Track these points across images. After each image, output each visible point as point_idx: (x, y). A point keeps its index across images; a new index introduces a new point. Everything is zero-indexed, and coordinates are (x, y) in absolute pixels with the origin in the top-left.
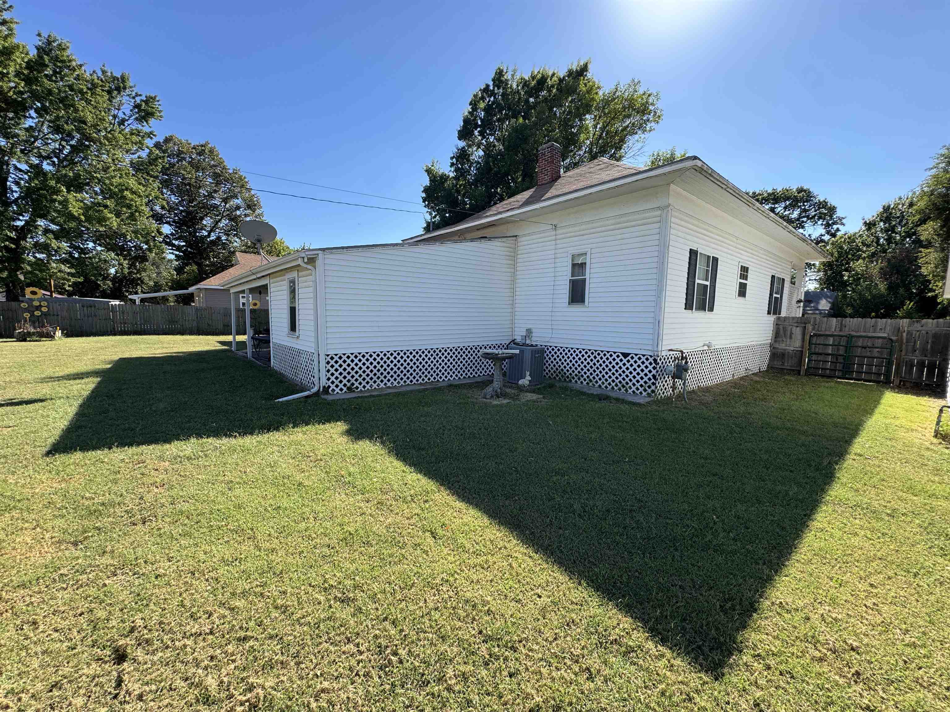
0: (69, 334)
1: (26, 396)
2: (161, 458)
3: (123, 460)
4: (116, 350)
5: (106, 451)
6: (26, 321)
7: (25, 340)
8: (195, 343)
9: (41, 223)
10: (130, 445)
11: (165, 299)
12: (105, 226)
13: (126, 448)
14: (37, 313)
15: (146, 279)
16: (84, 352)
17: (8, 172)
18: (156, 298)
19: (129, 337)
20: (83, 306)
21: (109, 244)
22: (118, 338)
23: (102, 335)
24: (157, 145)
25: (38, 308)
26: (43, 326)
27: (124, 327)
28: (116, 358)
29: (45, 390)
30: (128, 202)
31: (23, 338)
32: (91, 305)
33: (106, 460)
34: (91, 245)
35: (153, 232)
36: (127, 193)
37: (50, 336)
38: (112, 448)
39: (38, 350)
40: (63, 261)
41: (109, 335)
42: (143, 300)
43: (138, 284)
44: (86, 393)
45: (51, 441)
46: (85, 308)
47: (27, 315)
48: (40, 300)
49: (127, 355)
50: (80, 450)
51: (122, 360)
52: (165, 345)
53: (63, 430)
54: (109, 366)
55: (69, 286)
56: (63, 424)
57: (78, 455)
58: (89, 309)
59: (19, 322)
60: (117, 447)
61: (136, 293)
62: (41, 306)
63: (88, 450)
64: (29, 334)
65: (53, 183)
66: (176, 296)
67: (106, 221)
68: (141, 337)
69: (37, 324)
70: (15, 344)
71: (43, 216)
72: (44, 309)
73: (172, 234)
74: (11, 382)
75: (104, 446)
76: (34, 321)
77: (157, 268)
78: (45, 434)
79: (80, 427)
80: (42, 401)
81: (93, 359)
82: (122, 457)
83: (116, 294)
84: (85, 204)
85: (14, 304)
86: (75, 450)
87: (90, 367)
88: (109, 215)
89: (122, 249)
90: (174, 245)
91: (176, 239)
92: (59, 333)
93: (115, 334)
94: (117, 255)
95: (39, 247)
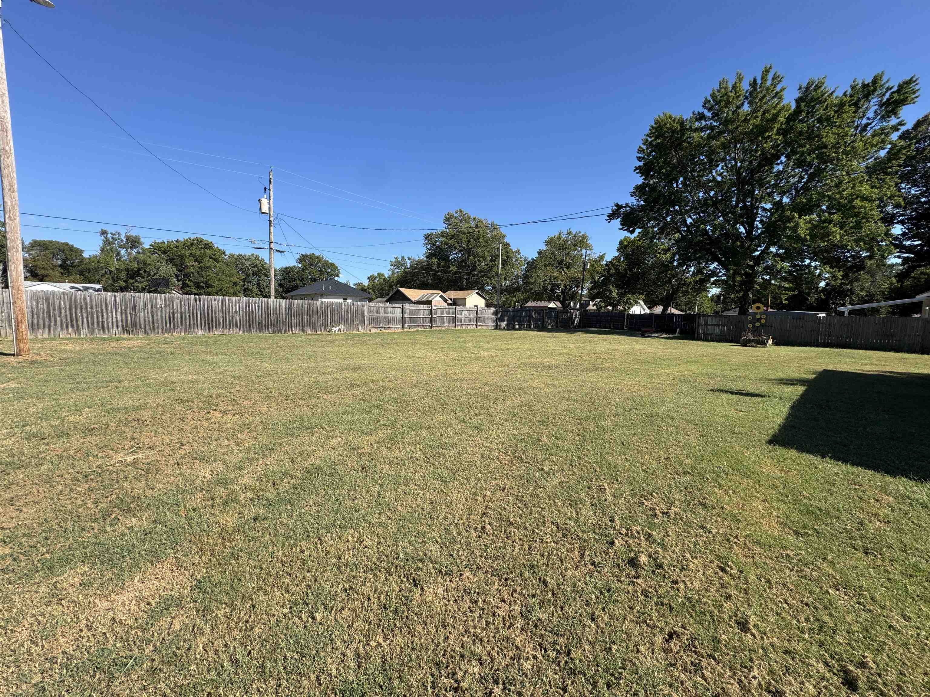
0: (778, 343)
1: (751, 389)
2: (883, 490)
3: (837, 474)
4: (820, 361)
5: (819, 458)
6: (749, 330)
7: (745, 346)
8: (917, 363)
9: (773, 249)
10: (845, 461)
11: (876, 311)
12: (827, 241)
13: (840, 463)
14: (758, 324)
15: (858, 289)
16: (792, 361)
17: (757, 213)
18: (863, 309)
19: (832, 349)
20: (793, 319)
21: (825, 258)
22: (821, 349)
23: (805, 346)
24: (904, 136)
25: (759, 320)
26: (760, 335)
27: (828, 339)
28: (820, 369)
29: (763, 388)
30: (856, 210)
31: (745, 344)
32: (801, 317)
33: (820, 467)
34: (807, 261)
35: (880, 235)
36: (858, 202)
37: (763, 344)
38: (825, 457)
39: (756, 354)
40: (784, 279)
41: (811, 346)
42: (851, 312)
43: (848, 296)
44: (795, 398)
45: (771, 432)
46: (795, 321)
47: (750, 326)
48: (761, 314)
49: (831, 368)
50: (796, 449)
51: (825, 371)
52: (875, 362)
53: (780, 425)
54: (814, 376)
55: (786, 300)
56: (779, 420)
57: (793, 453)
58: (798, 321)
59: (745, 331)
60: (831, 458)
61: (843, 305)
62: (761, 318)
63: (803, 451)
64: (750, 341)
65: (788, 213)
66: (891, 306)
67: (829, 236)
68: (845, 350)
69: (755, 334)
70: (740, 347)
71: (774, 244)
72: (763, 321)
73: (904, 234)
74: (740, 377)
75: (818, 453)
76: (756, 331)
77: (871, 276)
78: (766, 425)
79: (793, 427)
80: (762, 396)
81: (799, 367)
82: (836, 470)
83: (822, 306)
84: (812, 224)
85: (743, 317)
86: (792, 448)
87: (797, 375)
88: (834, 229)
89: (838, 260)
90: (904, 247)
91: (909, 239)
92: (770, 342)
93: (817, 346)
94: (832, 267)
95: (769, 270)
